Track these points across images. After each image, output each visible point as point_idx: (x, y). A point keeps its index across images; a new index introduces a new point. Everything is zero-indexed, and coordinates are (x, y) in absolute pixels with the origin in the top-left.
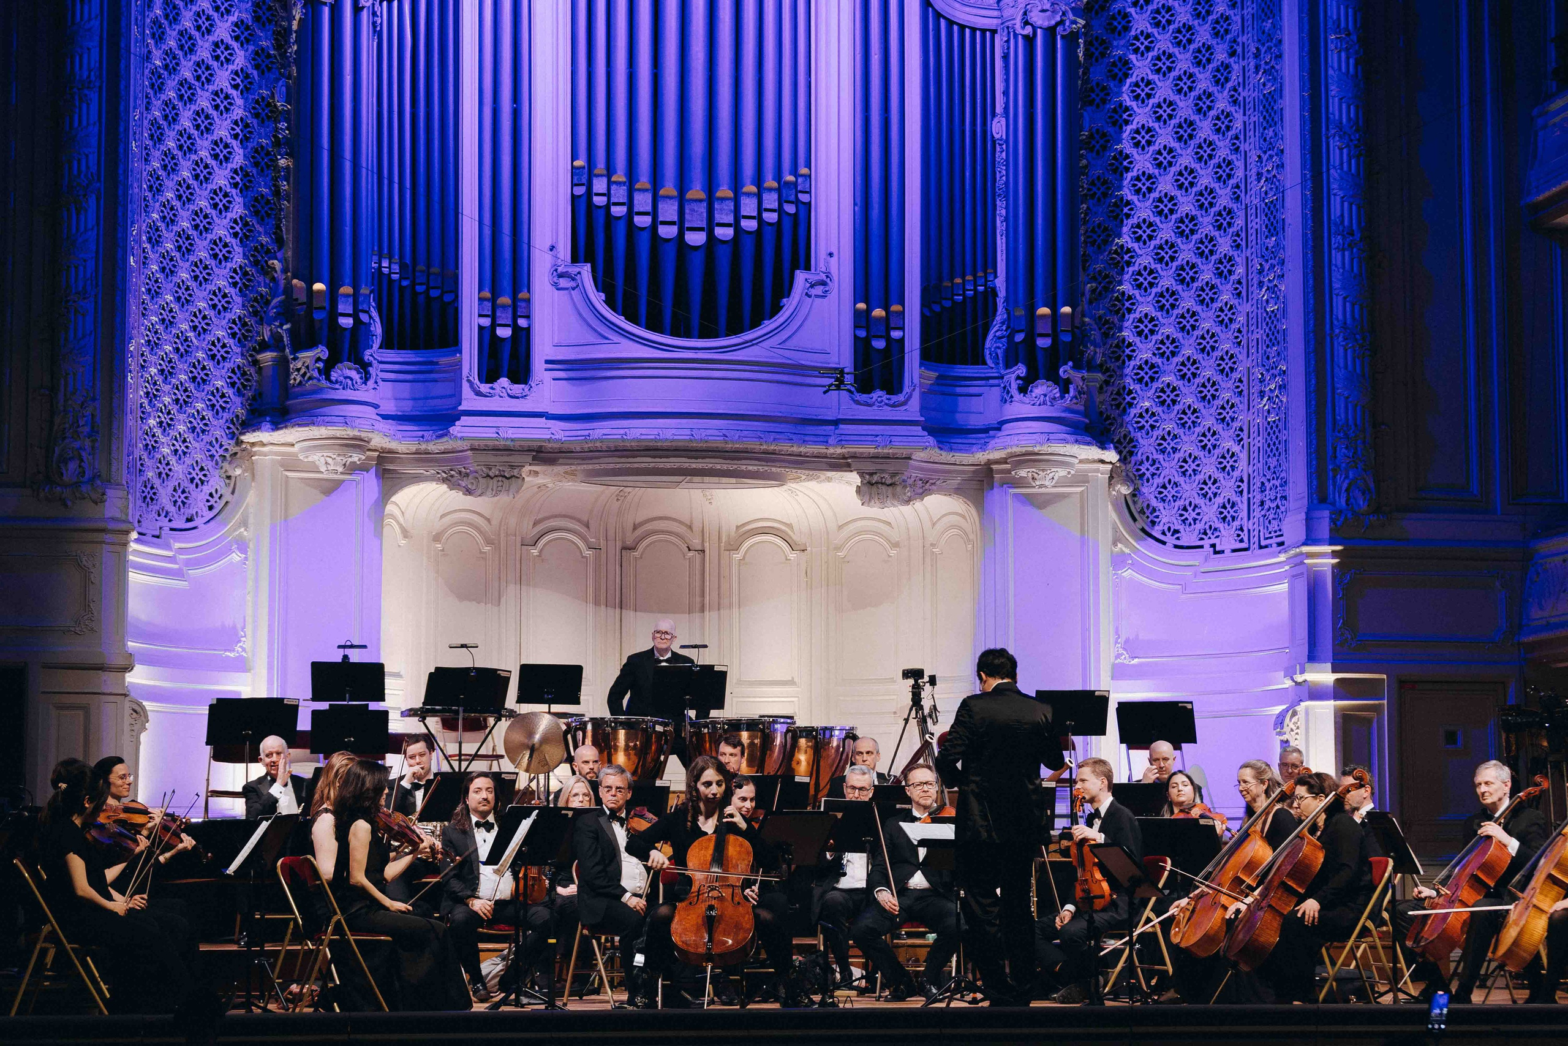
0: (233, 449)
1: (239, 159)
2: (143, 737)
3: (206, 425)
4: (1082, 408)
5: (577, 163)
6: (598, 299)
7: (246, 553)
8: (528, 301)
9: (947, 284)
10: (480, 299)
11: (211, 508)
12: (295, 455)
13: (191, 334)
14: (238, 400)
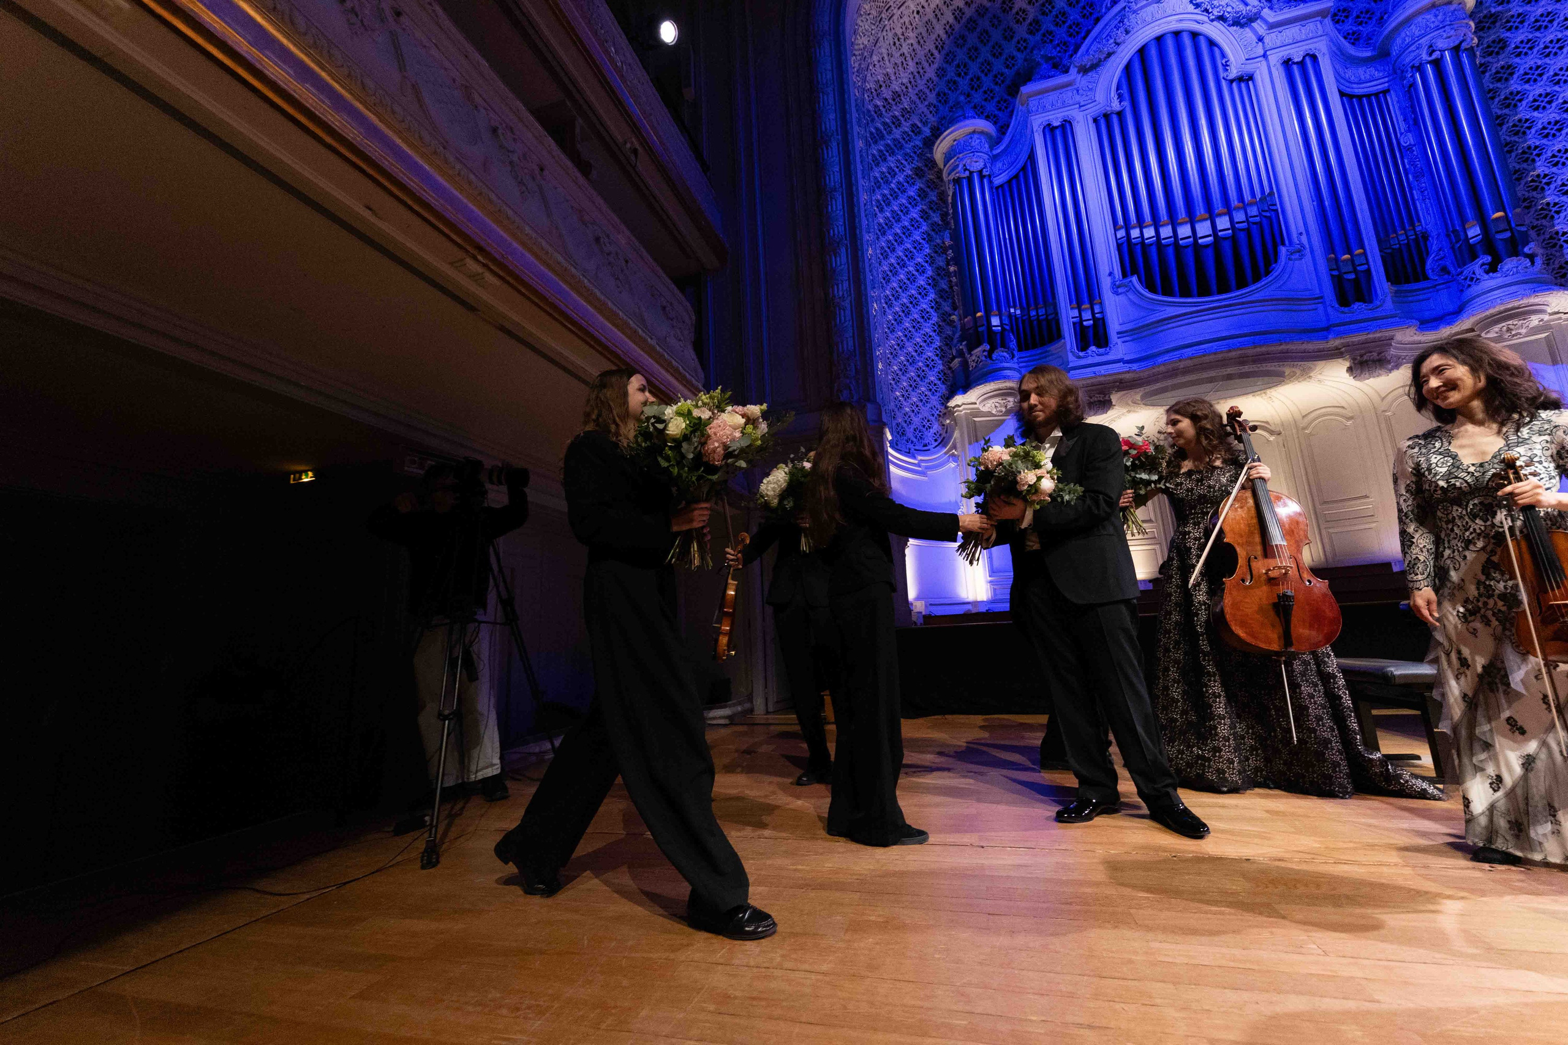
0: (944, 411)
1: (930, 272)
2: (907, 551)
4: (1548, 268)
5: (1120, 227)
6: (1144, 291)
7: (957, 463)
8: (1101, 303)
9: (1393, 235)
10: (1072, 309)
11: (936, 440)
12: (978, 409)
14: (943, 387)
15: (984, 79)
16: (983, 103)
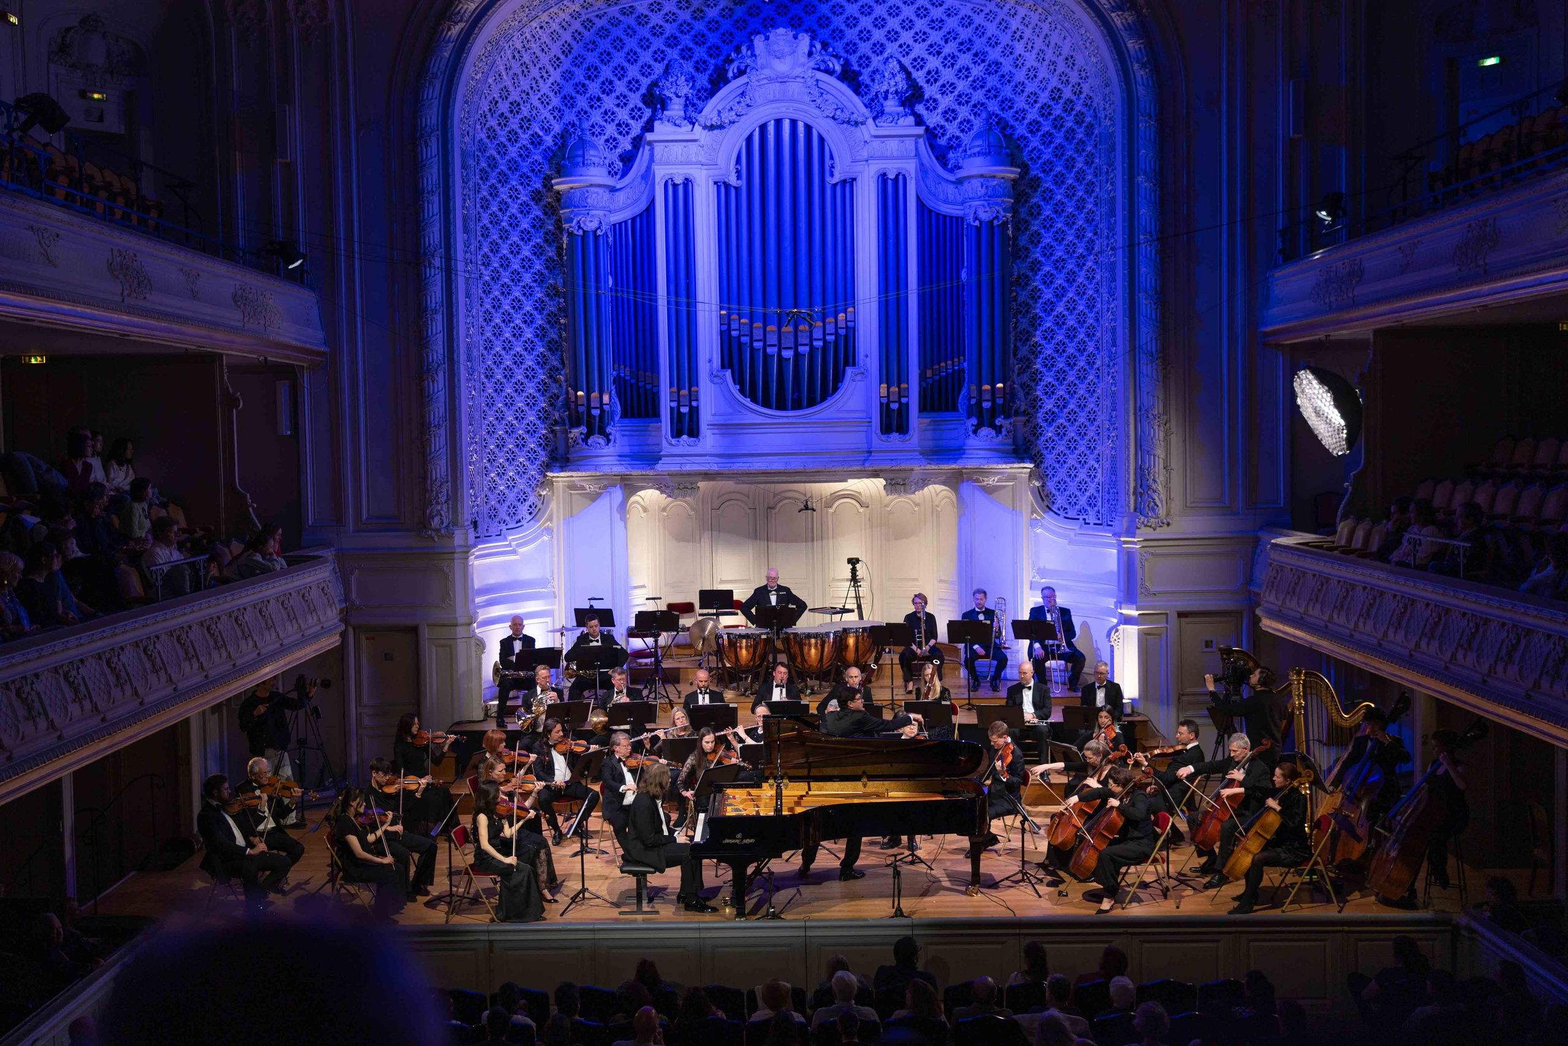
1: (539, 321)
3: (526, 469)
4: (1010, 441)
5: (723, 312)
6: (735, 389)
7: (551, 535)
8: (697, 392)
9: (936, 367)
10: (671, 392)
12: (574, 483)
13: (514, 422)
14: (542, 453)
15: (617, 83)
16: (616, 109)
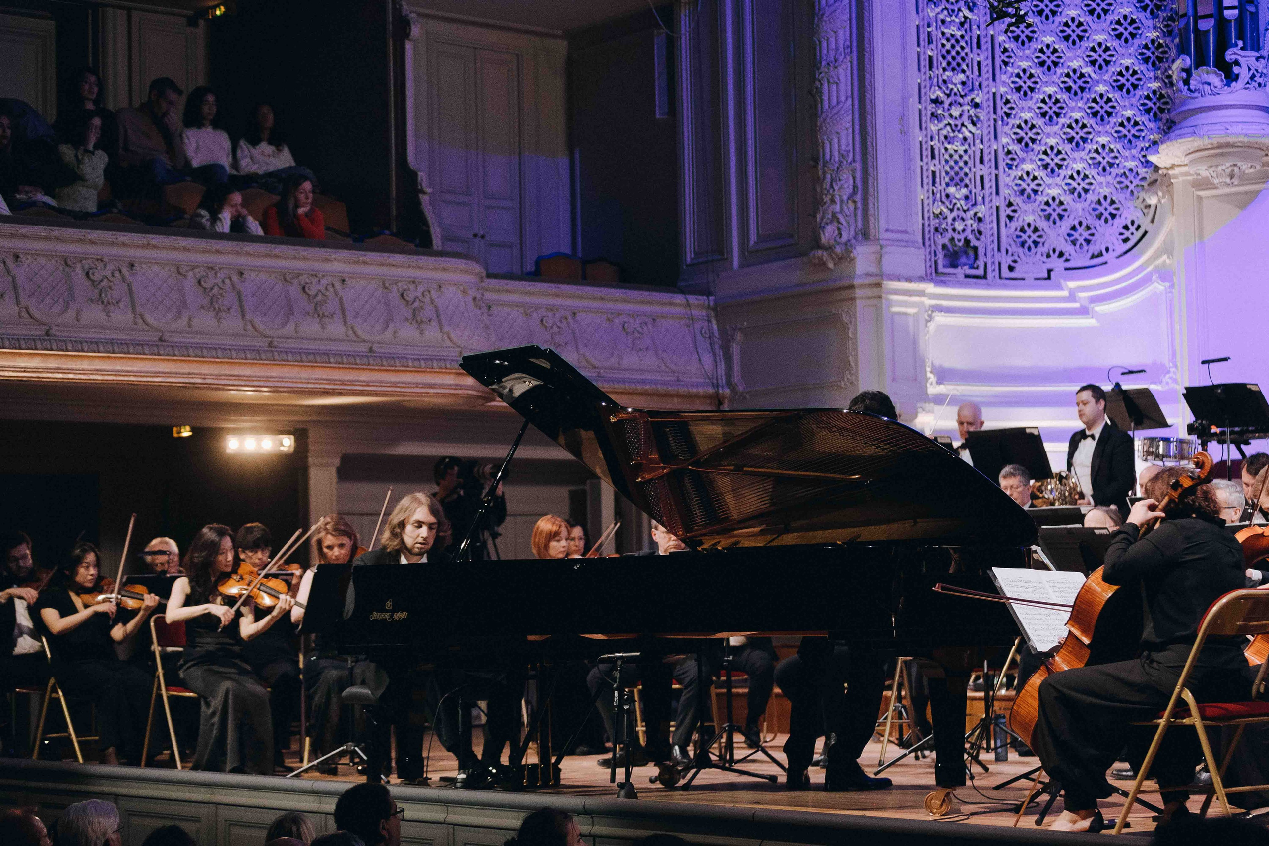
0: (1147, 175)
3: (1116, 157)
7: (1171, 280)
11: (1126, 240)
13: (1087, 70)
